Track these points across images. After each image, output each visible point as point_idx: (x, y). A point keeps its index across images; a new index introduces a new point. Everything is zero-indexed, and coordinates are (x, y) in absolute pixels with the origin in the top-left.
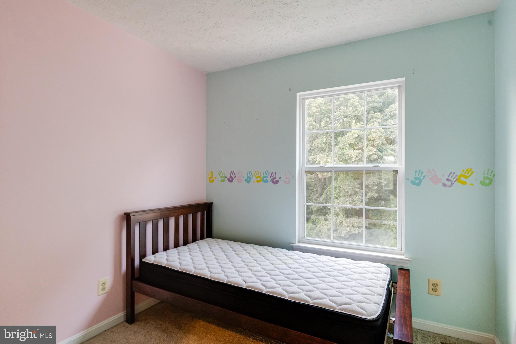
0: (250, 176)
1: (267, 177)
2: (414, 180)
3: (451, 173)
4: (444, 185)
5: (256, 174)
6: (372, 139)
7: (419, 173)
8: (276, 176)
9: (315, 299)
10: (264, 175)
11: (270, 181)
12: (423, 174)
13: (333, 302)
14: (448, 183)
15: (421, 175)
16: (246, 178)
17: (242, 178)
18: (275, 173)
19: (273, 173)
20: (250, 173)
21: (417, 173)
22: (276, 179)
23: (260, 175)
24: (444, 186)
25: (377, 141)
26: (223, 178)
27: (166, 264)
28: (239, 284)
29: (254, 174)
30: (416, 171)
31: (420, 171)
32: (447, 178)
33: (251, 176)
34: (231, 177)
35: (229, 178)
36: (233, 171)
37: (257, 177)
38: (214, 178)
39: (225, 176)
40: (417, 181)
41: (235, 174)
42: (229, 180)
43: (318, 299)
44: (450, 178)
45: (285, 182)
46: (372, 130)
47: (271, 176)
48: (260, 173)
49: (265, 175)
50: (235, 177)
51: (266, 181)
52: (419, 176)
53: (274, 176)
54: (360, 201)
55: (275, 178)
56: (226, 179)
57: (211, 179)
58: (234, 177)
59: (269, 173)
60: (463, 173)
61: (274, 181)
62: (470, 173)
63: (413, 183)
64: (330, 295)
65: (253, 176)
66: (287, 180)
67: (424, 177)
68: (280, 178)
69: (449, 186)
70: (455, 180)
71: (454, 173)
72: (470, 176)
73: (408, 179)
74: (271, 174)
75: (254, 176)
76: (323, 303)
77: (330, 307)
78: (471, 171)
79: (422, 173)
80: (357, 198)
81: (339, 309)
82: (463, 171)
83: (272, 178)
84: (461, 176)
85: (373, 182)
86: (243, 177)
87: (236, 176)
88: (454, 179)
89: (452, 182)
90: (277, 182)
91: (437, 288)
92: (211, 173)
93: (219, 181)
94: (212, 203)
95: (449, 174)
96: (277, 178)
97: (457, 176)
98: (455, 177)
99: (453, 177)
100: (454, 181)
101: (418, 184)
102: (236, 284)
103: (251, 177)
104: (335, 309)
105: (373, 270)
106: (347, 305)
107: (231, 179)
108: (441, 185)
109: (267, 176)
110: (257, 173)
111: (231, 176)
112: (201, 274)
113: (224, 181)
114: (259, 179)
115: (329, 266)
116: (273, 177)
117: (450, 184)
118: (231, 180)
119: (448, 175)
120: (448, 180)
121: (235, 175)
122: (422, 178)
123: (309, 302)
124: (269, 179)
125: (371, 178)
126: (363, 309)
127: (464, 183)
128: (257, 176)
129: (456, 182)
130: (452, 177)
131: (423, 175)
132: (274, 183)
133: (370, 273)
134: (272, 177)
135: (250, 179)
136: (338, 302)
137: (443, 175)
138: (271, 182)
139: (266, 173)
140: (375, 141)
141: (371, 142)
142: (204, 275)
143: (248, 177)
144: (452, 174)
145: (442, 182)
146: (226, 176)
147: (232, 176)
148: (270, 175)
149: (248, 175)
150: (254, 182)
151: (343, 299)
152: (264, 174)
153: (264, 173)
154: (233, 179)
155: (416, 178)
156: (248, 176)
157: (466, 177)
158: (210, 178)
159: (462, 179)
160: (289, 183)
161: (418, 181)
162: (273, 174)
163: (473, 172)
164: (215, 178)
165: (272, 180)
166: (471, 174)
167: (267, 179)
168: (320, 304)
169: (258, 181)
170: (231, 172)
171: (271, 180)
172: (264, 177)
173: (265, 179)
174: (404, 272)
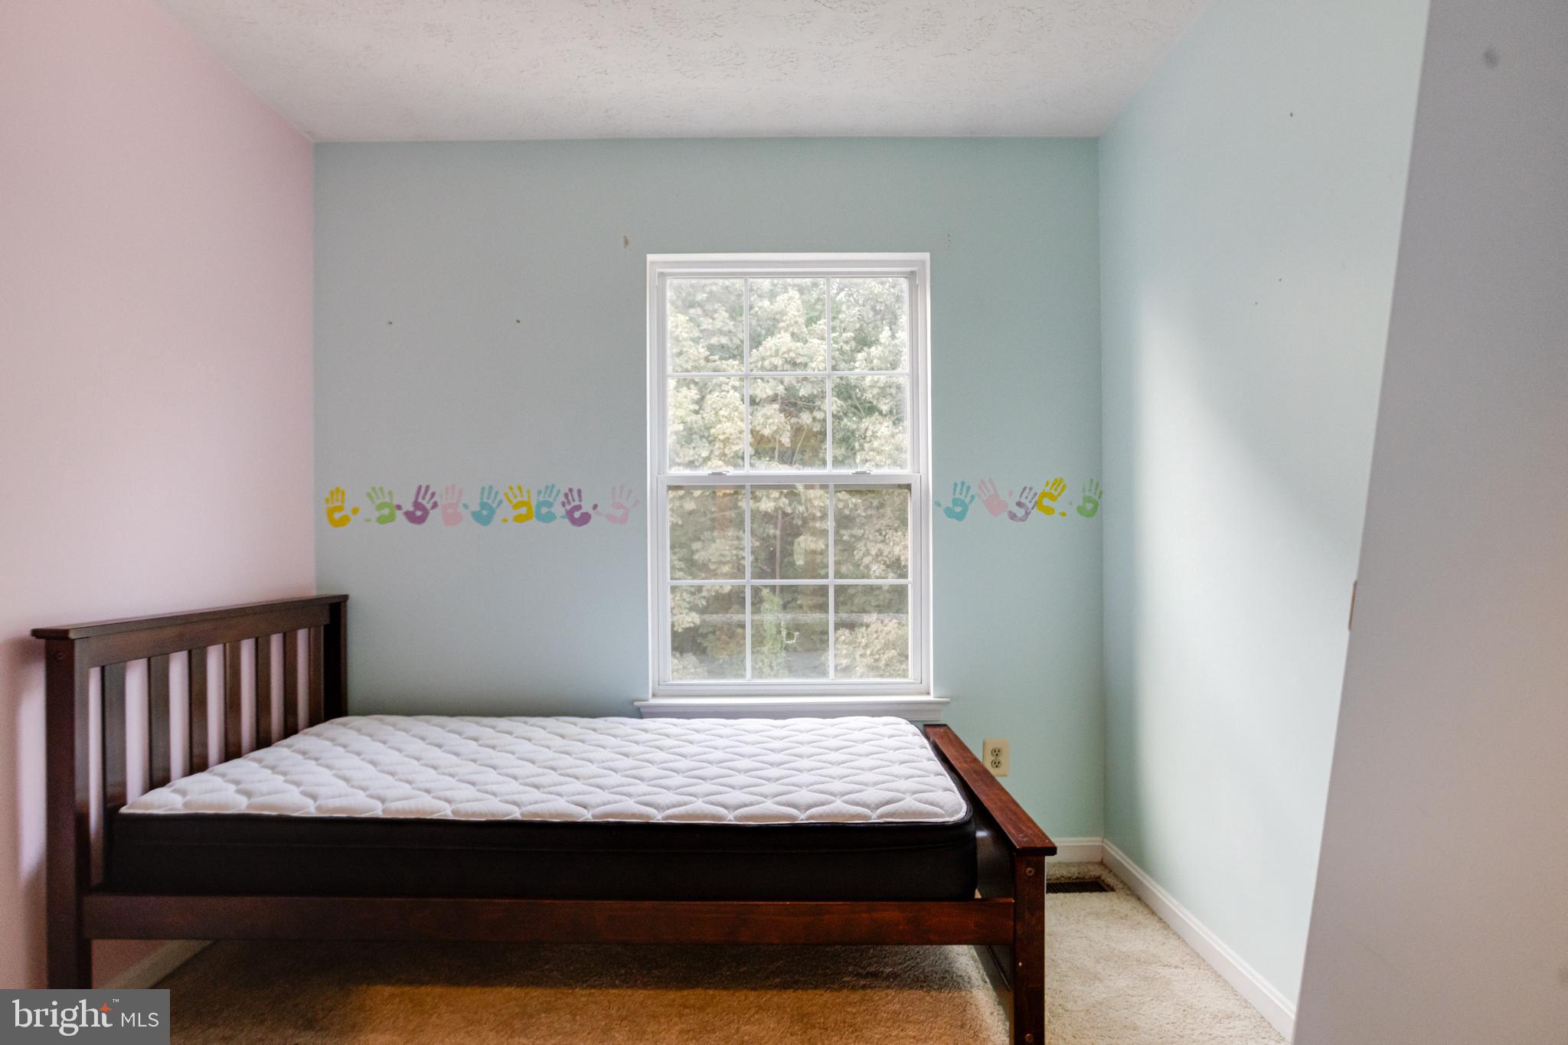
0: (490, 502)
1: (550, 505)
2: (951, 506)
3: (1025, 489)
4: (1013, 516)
5: (510, 495)
6: (722, 437)
7: (962, 490)
8: (580, 501)
9: (810, 807)
10: (541, 499)
11: (562, 517)
12: (970, 492)
13: (857, 804)
14: (1020, 512)
15: (967, 493)
16: (477, 509)
17: (461, 509)
18: (579, 492)
19: (571, 490)
20: (490, 494)
21: (958, 489)
22: (581, 511)
23: (525, 499)
24: (1012, 519)
25: (734, 444)
26: (386, 511)
27: (248, 807)
28: (570, 815)
29: (506, 494)
30: (956, 485)
31: (963, 483)
32: (1017, 499)
33: (493, 503)
34: (417, 505)
35: (411, 509)
36: (428, 487)
37: (516, 506)
38: (347, 511)
39: (395, 503)
40: (958, 509)
41: (433, 494)
42: (411, 517)
43: (816, 805)
44: (1023, 500)
45: (611, 518)
46: (721, 413)
47: (566, 501)
48: (528, 492)
49: (544, 497)
50: (435, 505)
51: (550, 518)
52: (962, 497)
53: (574, 501)
54: (685, 608)
55: (578, 508)
56: (399, 514)
57: (335, 514)
58: (429, 506)
59: (559, 491)
60: (1047, 489)
61: (577, 515)
62: (1059, 489)
63: (949, 512)
64: (841, 793)
65: (500, 502)
66: (619, 513)
67: (973, 497)
68: (595, 507)
69: (1022, 520)
70: (1033, 503)
71: (1031, 489)
72: (1059, 494)
73: (939, 505)
74: (566, 495)
75: (505, 503)
76: (836, 811)
77: (857, 815)
78: (1062, 485)
79: (969, 488)
80: (677, 598)
81: (880, 817)
82: (1047, 484)
83: (568, 507)
84: (1044, 495)
85: (722, 555)
86: (466, 506)
87: (439, 503)
88: (1030, 502)
89: (1028, 508)
90: (585, 519)
91: (1001, 758)
92: (338, 493)
93: (368, 520)
94: (345, 598)
95: (1021, 490)
96: (587, 507)
97: (1036, 494)
98: (1033, 498)
99: (1029, 499)
100: (1030, 506)
101: (960, 517)
102: (558, 815)
103: (494, 505)
104: (870, 818)
105: (887, 730)
106: (892, 803)
107: (419, 513)
108: (1005, 516)
109: (551, 500)
110: (517, 492)
111: (420, 503)
112: (418, 812)
113: (391, 518)
114: (523, 510)
115: (778, 738)
116: (573, 504)
117: (1024, 513)
118: (417, 515)
119: (1020, 493)
120: (1019, 504)
121: (433, 500)
122: (967, 501)
123: (795, 818)
124: (559, 511)
125: (714, 542)
126: (931, 804)
127: (1048, 511)
128: (514, 501)
129: (1035, 508)
130: (1026, 498)
131: (970, 495)
132: (574, 521)
133: (886, 738)
134: (569, 503)
135: (492, 512)
136: (869, 802)
137: (1011, 493)
138: (567, 521)
139: (549, 491)
140: (729, 442)
141: (717, 445)
142: (432, 813)
143: (483, 505)
144: (1027, 490)
145: (1008, 510)
146: (401, 504)
147: (424, 503)
148: (562, 498)
149: (482, 499)
150: (505, 520)
151: (872, 795)
152: (542, 495)
153: (540, 492)
154: (426, 513)
155: (955, 502)
156: (485, 500)
157: (1053, 498)
158: (331, 512)
159: (1046, 502)
160: (623, 520)
161: (961, 509)
162: (572, 496)
163: (1064, 486)
164: (355, 511)
165: (570, 514)
166: (1062, 491)
167: (553, 510)
168: (828, 816)
169: (518, 519)
170: (420, 488)
171: (564, 513)
172: (540, 505)
173: (544, 510)
174: (942, 730)
